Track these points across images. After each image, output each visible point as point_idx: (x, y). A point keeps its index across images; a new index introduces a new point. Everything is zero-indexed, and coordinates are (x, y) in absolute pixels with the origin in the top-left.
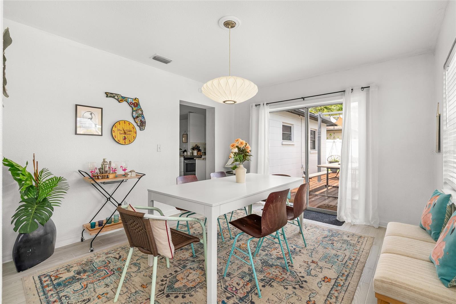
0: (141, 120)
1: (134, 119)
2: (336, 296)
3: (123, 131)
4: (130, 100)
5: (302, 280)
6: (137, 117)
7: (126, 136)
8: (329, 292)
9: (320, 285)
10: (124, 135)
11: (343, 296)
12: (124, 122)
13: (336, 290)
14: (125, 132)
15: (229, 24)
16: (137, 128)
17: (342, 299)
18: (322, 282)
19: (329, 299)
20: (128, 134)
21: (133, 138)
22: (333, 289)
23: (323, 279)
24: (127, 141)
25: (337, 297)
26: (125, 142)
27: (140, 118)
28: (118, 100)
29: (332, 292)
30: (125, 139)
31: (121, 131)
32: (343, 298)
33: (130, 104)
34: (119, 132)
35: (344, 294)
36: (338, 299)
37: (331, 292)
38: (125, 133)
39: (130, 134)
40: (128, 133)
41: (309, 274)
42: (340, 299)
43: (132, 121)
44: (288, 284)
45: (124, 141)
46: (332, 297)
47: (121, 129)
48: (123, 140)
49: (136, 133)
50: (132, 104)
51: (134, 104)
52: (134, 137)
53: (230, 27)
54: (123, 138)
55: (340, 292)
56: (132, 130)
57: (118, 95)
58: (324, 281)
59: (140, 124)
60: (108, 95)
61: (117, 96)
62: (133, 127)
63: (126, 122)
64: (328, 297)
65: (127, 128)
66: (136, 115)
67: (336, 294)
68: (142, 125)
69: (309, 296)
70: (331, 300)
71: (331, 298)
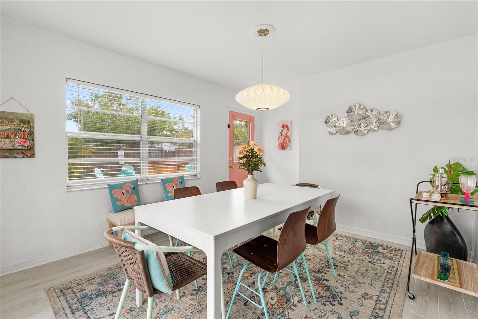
15: (263, 32)
53: (263, 35)
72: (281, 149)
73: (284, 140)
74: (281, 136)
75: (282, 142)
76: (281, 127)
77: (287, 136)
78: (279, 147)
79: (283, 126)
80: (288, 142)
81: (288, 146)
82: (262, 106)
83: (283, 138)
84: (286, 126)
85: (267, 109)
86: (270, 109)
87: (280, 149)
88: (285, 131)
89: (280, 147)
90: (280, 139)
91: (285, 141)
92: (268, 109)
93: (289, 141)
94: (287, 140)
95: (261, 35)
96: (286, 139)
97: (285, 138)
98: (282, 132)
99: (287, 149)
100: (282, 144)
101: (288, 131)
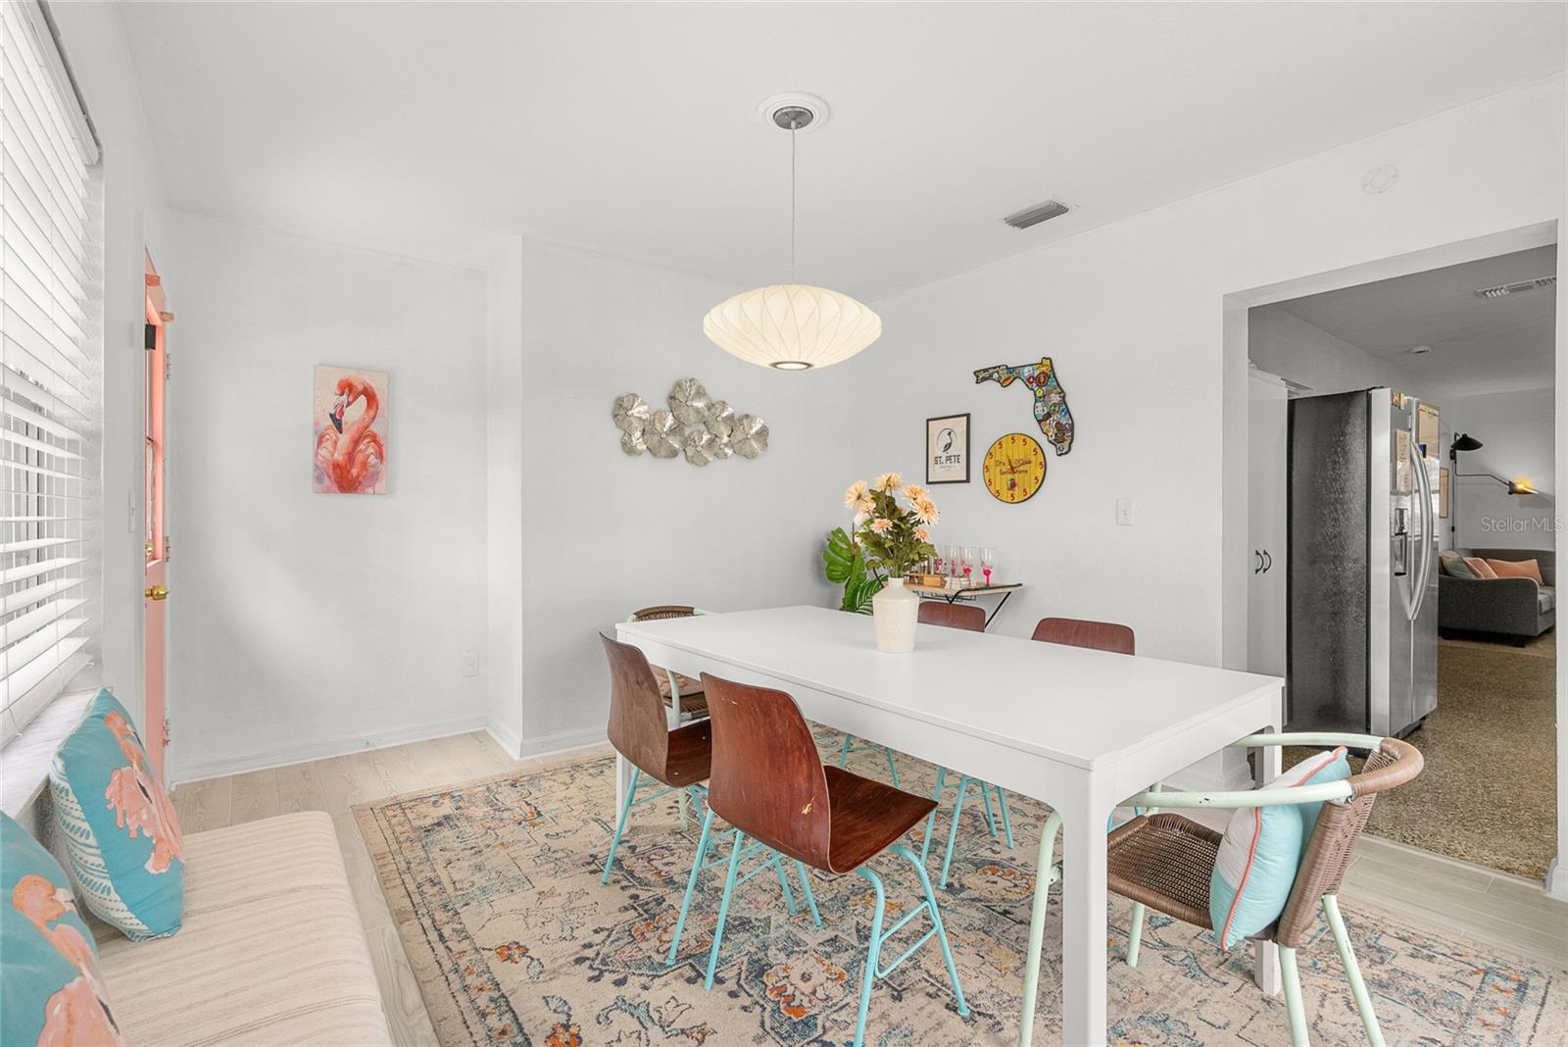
0: (1058, 423)
1: (1039, 422)
2: (488, 1018)
3: (1007, 464)
4: (1026, 372)
5: (606, 974)
6: (1048, 416)
7: (1017, 477)
8: (515, 1009)
9: (554, 1004)
10: (1010, 476)
11: (471, 1034)
12: (1013, 439)
13: (503, 1032)
14: (1012, 468)
15: (793, 118)
16: (1050, 450)
17: (468, 1022)
18: (563, 1019)
19: (495, 994)
20: (1020, 472)
21: (1033, 481)
22: (515, 1030)
23: (573, 1030)
24: (1018, 493)
25: (484, 1015)
26: (1012, 495)
27: (1055, 417)
28: (999, 381)
29: (507, 1018)
30: (1013, 485)
31: (1004, 464)
32: (468, 1027)
33: (1030, 381)
34: (998, 469)
35: (475, 1042)
36: (474, 1014)
37: (509, 1015)
38: (1013, 470)
39: (1026, 472)
40: (1022, 468)
41: (621, 1004)
42: (472, 1018)
43: (1034, 430)
44: (611, 939)
45: (1010, 492)
46: (493, 1005)
47: (1004, 460)
48: (1009, 489)
49: (1044, 465)
50: (1031, 380)
51: (1037, 379)
52: (1036, 478)
54: (1009, 483)
55: (490, 1037)
56: (1033, 458)
57: (999, 367)
58: (566, 1027)
59: (1056, 434)
60: (983, 376)
61: (997, 372)
62: (1035, 450)
63: (1016, 437)
64: (503, 996)
65: (1018, 452)
66: (1043, 410)
67: (493, 1021)
68: (1064, 436)
69: (538, 960)
70: (487, 998)
71: (492, 1000)
72: (335, 488)
73: (354, 449)
74: (333, 432)
75: (339, 457)
76: (334, 388)
77: (364, 434)
78: (319, 479)
79: (347, 388)
80: (372, 460)
81: (375, 477)
82: (790, 356)
83: (344, 440)
84: (365, 388)
85: (805, 366)
86: (817, 364)
87: (328, 491)
88: (356, 412)
89: (327, 481)
90: (328, 445)
91: (360, 457)
92: (809, 365)
93: (380, 456)
94: (371, 450)
95: (787, 126)
96: (362, 447)
97: (356, 442)
98: (342, 413)
99: (370, 490)
100: (336, 466)
101: (372, 413)
